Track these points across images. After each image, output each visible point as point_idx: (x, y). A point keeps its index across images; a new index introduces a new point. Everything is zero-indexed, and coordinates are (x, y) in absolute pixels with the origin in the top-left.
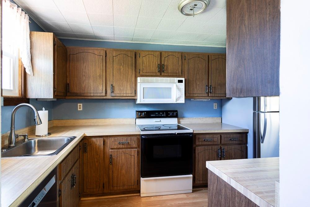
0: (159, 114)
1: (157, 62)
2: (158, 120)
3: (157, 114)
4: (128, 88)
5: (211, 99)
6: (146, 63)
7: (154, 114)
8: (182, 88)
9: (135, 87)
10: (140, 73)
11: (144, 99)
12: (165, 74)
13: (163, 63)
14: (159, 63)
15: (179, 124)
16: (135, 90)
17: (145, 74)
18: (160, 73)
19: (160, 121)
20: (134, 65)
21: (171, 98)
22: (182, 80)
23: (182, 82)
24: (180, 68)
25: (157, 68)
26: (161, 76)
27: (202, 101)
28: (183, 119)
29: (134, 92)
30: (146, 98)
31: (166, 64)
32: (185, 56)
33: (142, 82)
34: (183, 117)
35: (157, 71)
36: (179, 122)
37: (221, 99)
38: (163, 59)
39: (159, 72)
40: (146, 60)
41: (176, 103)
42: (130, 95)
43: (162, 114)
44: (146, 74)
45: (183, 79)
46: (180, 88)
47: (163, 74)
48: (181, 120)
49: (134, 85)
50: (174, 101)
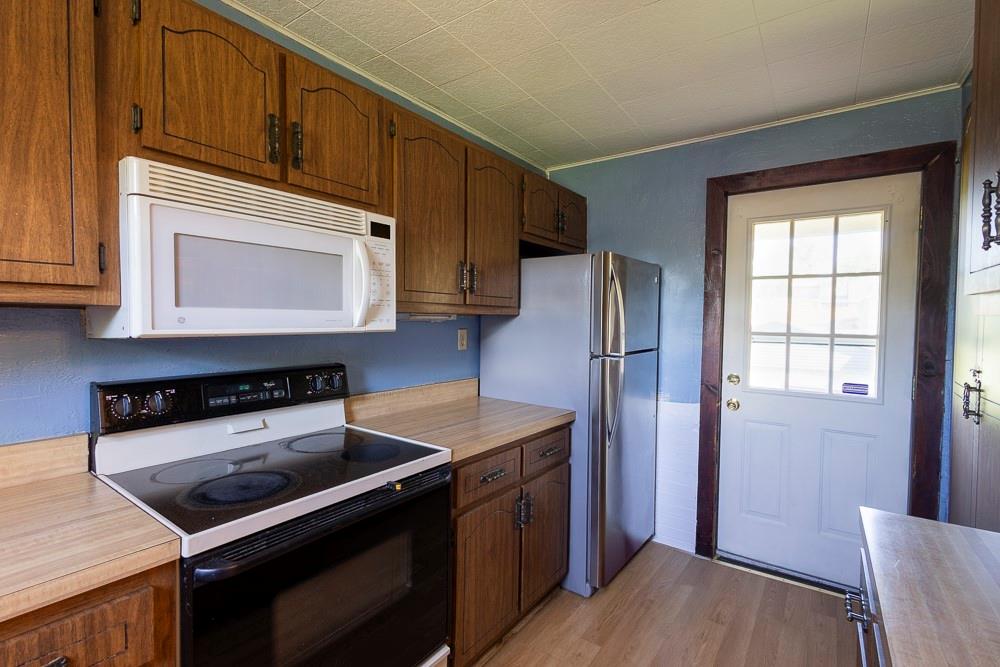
0: (260, 389)
1: (260, 102)
2: (251, 421)
3: (245, 393)
4: (30, 222)
5: (459, 315)
6: (192, 82)
7: (229, 395)
8: (388, 265)
9: (100, 221)
10: (138, 130)
11: (183, 311)
12: (307, 182)
13: (293, 117)
14: (274, 108)
15: (348, 426)
16: (101, 245)
17: (181, 147)
18: (277, 167)
19: (266, 426)
20: (85, 60)
21: (339, 307)
22: (387, 228)
23: (388, 236)
24: (374, 169)
25: (262, 139)
26: (282, 182)
27: (429, 322)
28: (363, 399)
29: (90, 257)
30: (197, 303)
31: (309, 125)
32: (392, 121)
33: (162, 191)
34: (363, 393)
35: (260, 152)
36: (350, 417)
37: (479, 316)
38: (293, 95)
39: (273, 158)
40: (189, 58)
41: (363, 329)
42: (49, 274)
43: (272, 390)
44: (190, 151)
45: (390, 222)
46: (381, 264)
47: (293, 176)
48: (357, 407)
49: (85, 205)
50: (356, 323)
